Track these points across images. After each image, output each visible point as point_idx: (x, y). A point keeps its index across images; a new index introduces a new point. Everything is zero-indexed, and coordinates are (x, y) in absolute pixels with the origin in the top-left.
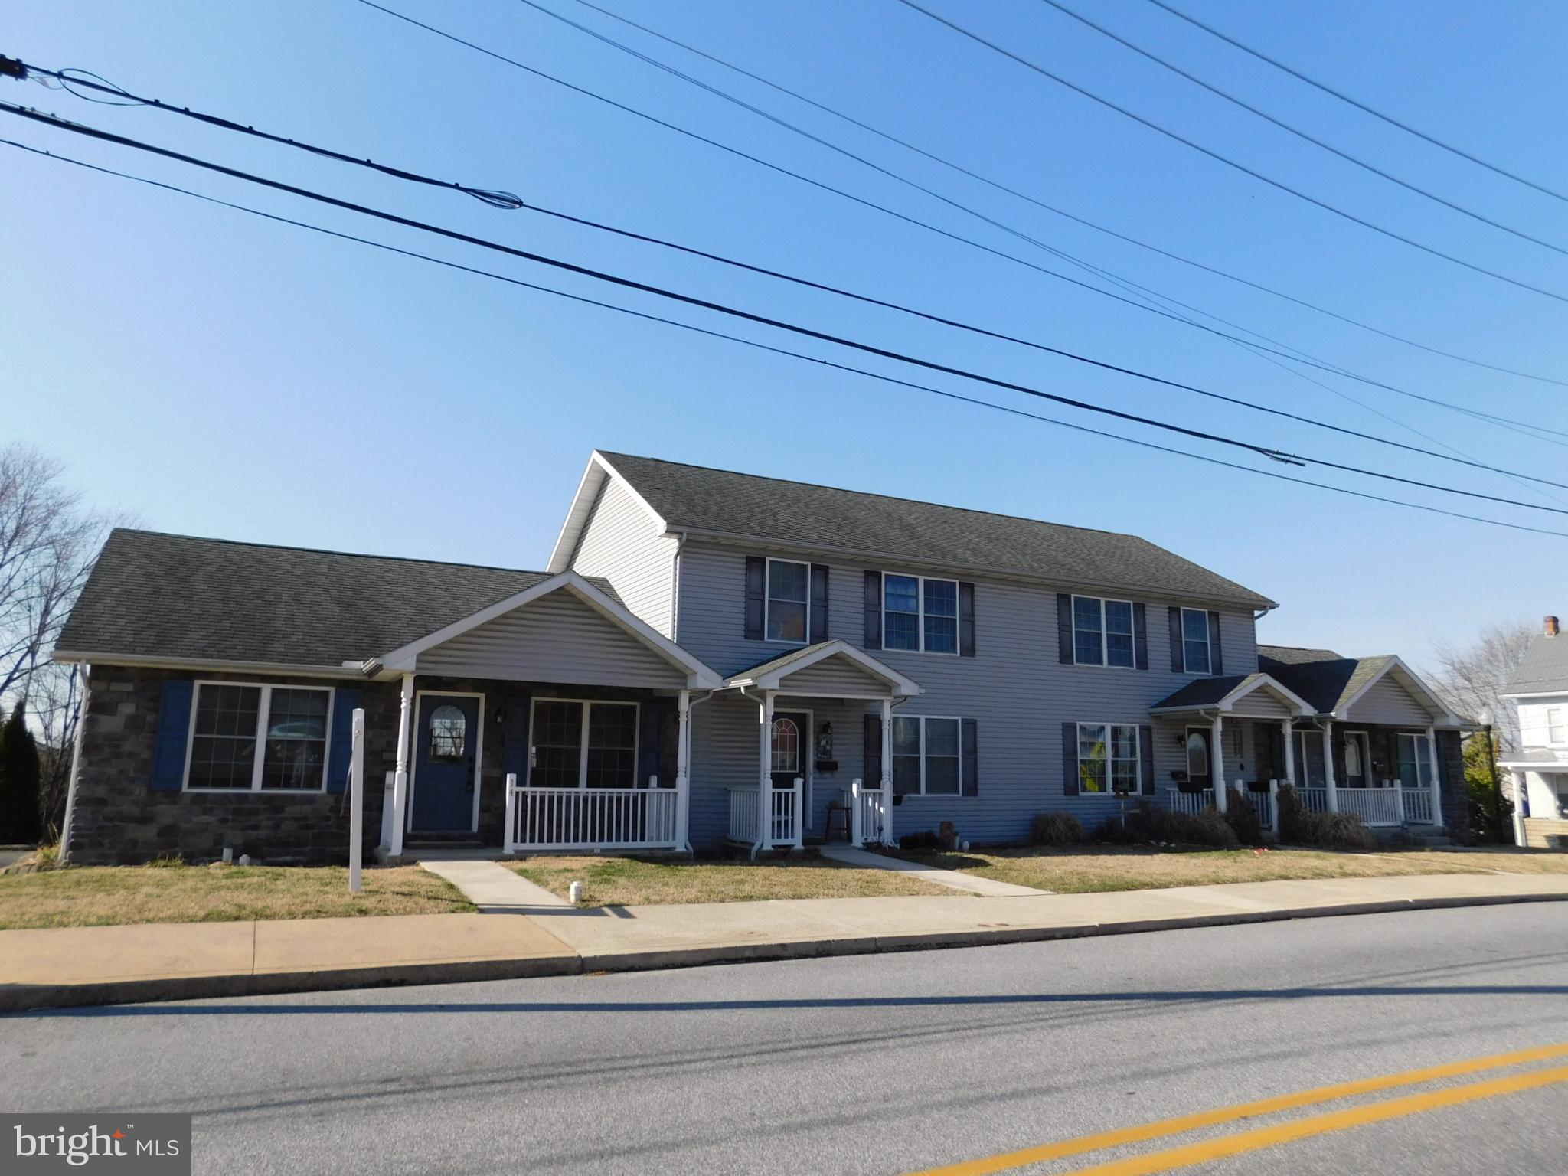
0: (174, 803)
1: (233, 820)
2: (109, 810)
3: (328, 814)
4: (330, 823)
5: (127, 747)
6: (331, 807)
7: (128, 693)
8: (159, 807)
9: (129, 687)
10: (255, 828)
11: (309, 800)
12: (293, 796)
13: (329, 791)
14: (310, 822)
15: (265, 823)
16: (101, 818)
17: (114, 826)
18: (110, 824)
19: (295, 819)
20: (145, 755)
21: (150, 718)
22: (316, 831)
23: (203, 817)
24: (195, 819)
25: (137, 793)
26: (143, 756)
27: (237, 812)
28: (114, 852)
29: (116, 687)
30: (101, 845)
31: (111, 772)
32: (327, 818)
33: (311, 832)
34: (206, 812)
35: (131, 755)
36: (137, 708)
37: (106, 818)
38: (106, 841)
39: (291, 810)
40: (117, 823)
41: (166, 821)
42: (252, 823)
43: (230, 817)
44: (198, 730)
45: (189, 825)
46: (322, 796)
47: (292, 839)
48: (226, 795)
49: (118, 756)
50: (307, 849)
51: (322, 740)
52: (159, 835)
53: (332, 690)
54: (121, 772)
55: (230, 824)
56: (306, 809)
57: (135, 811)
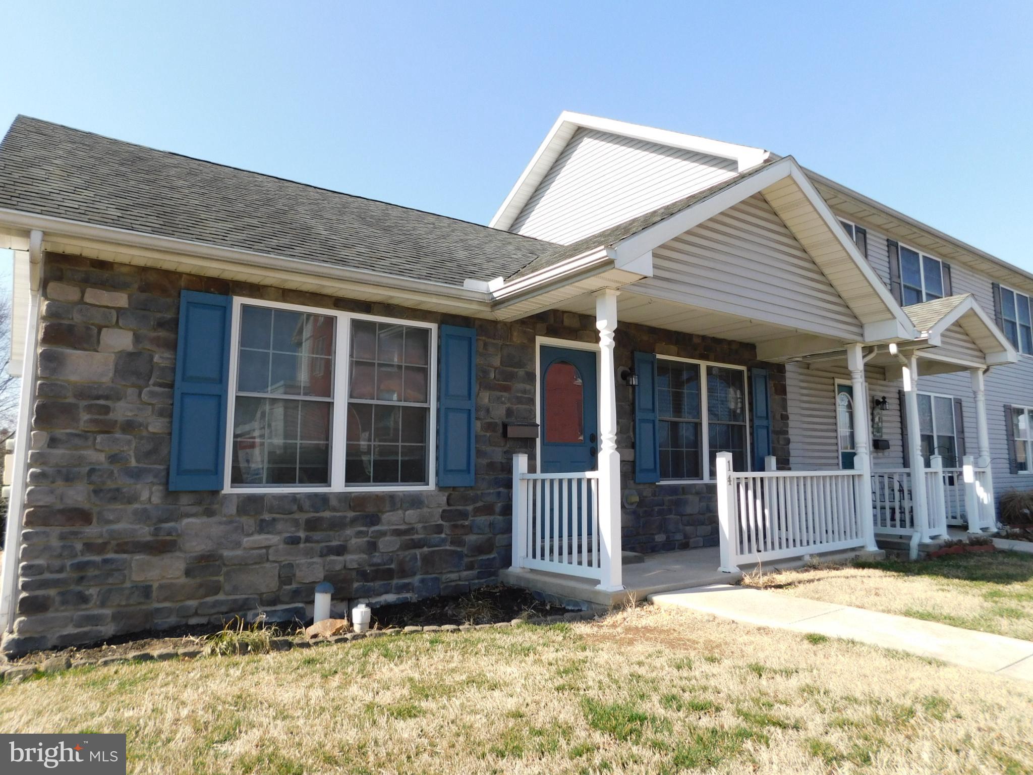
0: (209, 513)
1: (307, 540)
2: (92, 531)
3: (440, 522)
4: (443, 536)
5: (122, 411)
6: (444, 511)
7: (119, 310)
8: (186, 521)
9: (121, 300)
10: (341, 550)
11: (415, 501)
12: (392, 496)
13: (440, 487)
14: (415, 537)
15: (354, 541)
16: (79, 546)
17: (105, 561)
18: (97, 558)
19: (398, 533)
20: (156, 426)
21: (161, 358)
22: (426, 549)
23: (257, 537)
24: (247, 541)
25: (145, 496)
26: (151, 429)
27: (312, 525)
28: (107, 612)
29: (96, 297)
30: (83, 599)
31: (96, 457)
32: (439, 529)
33: (418, 552)
34: (263, 527)
35: (129, 427)
36: (137, 339)
37: (89, 547)
38: (93, 591)
39: (391, 519)
40: (111, 556)
41: (197, 546)
42: (335, 543)
43: (302, 534)
44: (240, 387)
45: (239, 552)
46: (429, 494)
47: (393, 566)
48: (294, 498)
49: (107, 428)
50: (416, 580)
51: (424, 405)
52: (188, 573)
53: (433, 327)
54: (113, 459)
55: (302, 545)
56: (412, 515)
57: (144, 532)
